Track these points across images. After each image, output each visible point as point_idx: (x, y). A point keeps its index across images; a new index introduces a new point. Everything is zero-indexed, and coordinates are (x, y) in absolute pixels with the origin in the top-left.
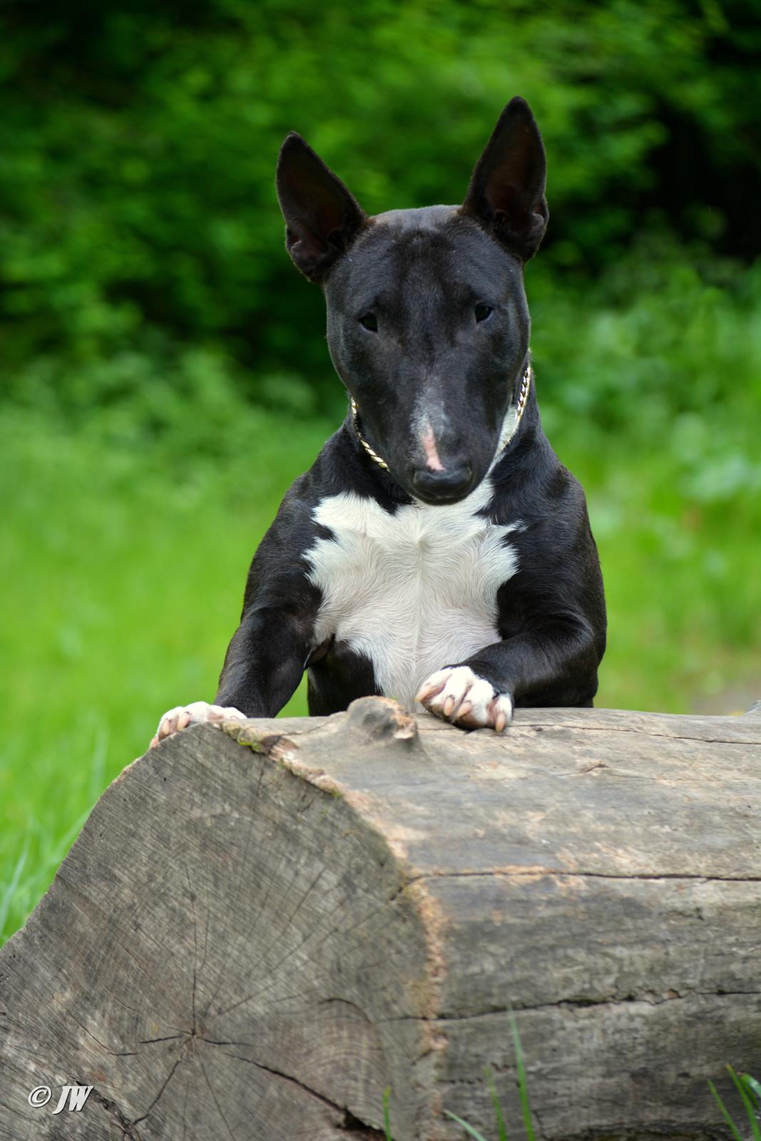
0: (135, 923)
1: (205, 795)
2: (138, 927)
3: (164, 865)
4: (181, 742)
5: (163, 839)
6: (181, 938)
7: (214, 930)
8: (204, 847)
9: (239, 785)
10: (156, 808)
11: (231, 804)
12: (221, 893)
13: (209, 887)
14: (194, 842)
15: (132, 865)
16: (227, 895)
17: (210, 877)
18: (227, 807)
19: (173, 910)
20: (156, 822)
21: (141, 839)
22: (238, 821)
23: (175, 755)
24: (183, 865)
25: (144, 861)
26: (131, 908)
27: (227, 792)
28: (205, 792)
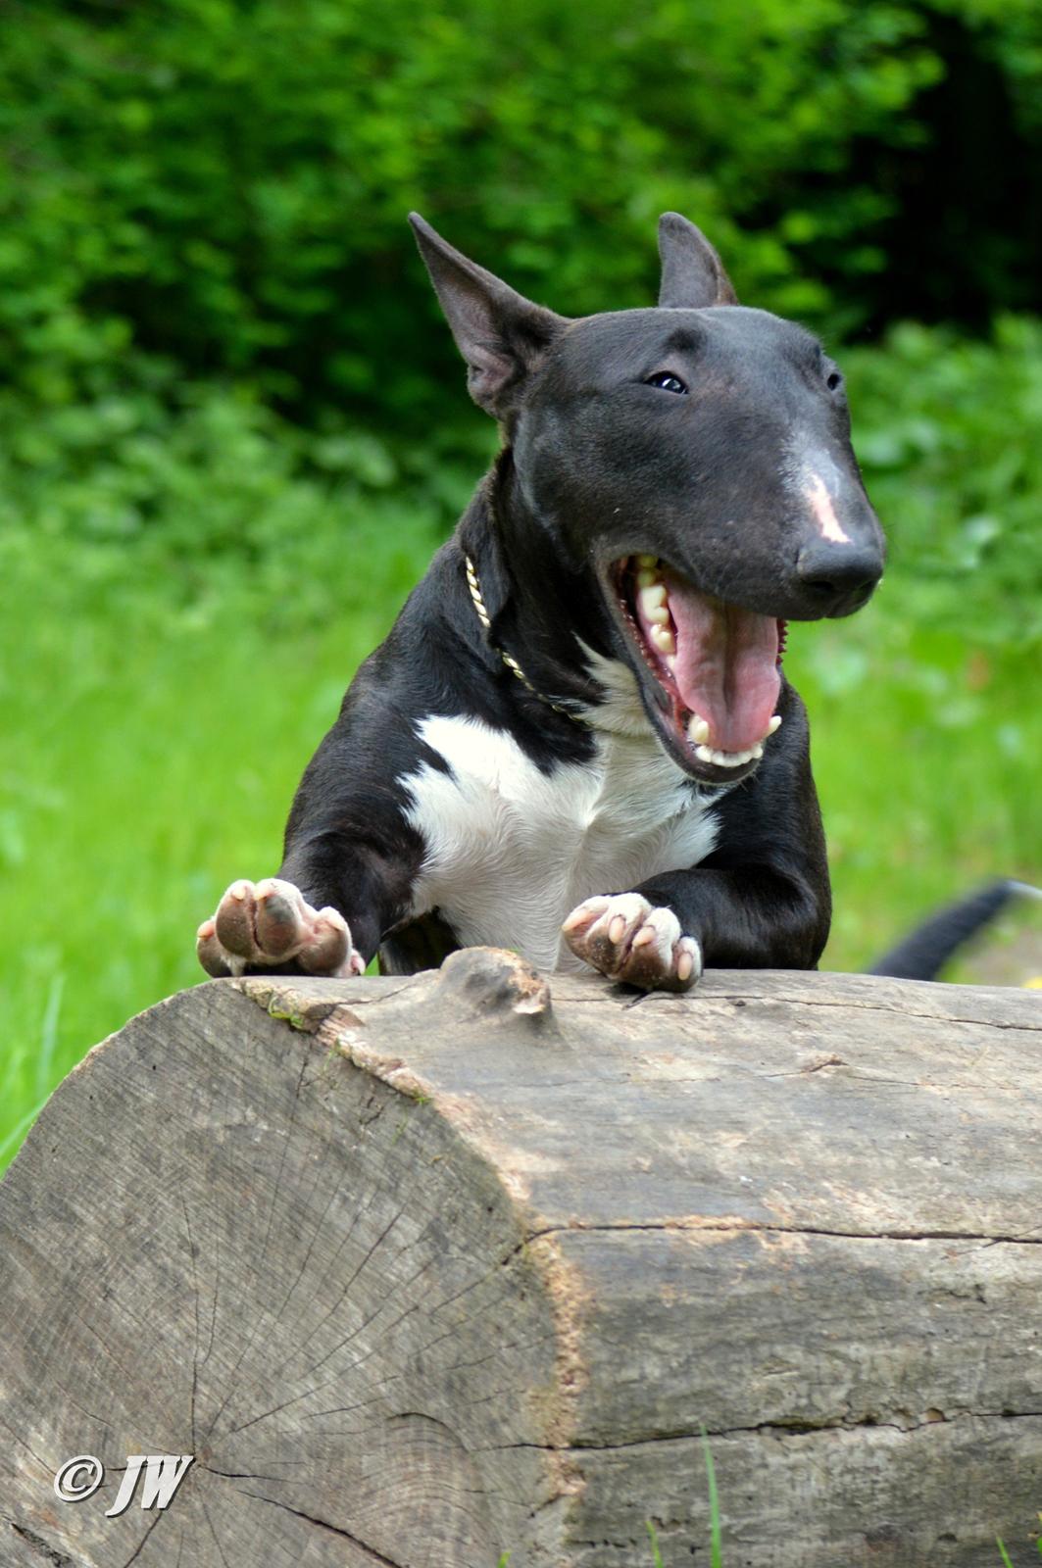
0: (104, 1287)
1: (215, 1093)
2: (108, 1294)
3: (151, 1200)
4: (181, 1011)
5: (150, 1159)
6: (176, 1314)
7: (227, 1303)
8: (212, 1174)
9: (270, 1079)
10: (140, 1112)
11: (256, 1110)
12: (239, 1246)
13: (220, 1237)
14: (198, 1166)
15: (100, 1199)
16: (248, 1249)
17: (223, 1221)
18: (250, 1113)
19: (164, 1269)
20: (138, 1132)
21: (116, 1158)
22: (267, 1135)
23: (171, 1031)
24: (180, 1200)
25: (120, 1193)
26: (98, 1264)
27: (251, 1092)
28: (215, 1086)
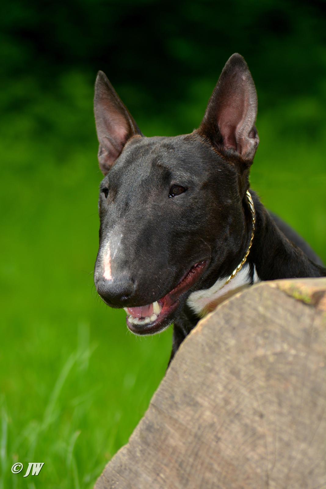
0: (216, 436)
1: (266, 338)
2: (218, 439)
3: (237, 391)
4: (246, 300)
5: (235, 373)
6: (254, 447)
7: (281, 440)
8: (268, 377)
9: (294, 329)
10: (228, 350)
11: (289, 344)
12: (285, 411)
13: (274, 408)
14: (260, 374)
15: (211, 394)
16: (290, 413)
17: (275, 399)
18: (286, 346)
19: (246, 425)
20: (228, 360)
21: (217, 373)
22: (296, 356)
23: (241, 310)
24: (251, 391)
26: (212, 425)
27: (285, 334)
28: (265, 334)
